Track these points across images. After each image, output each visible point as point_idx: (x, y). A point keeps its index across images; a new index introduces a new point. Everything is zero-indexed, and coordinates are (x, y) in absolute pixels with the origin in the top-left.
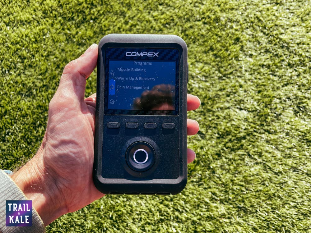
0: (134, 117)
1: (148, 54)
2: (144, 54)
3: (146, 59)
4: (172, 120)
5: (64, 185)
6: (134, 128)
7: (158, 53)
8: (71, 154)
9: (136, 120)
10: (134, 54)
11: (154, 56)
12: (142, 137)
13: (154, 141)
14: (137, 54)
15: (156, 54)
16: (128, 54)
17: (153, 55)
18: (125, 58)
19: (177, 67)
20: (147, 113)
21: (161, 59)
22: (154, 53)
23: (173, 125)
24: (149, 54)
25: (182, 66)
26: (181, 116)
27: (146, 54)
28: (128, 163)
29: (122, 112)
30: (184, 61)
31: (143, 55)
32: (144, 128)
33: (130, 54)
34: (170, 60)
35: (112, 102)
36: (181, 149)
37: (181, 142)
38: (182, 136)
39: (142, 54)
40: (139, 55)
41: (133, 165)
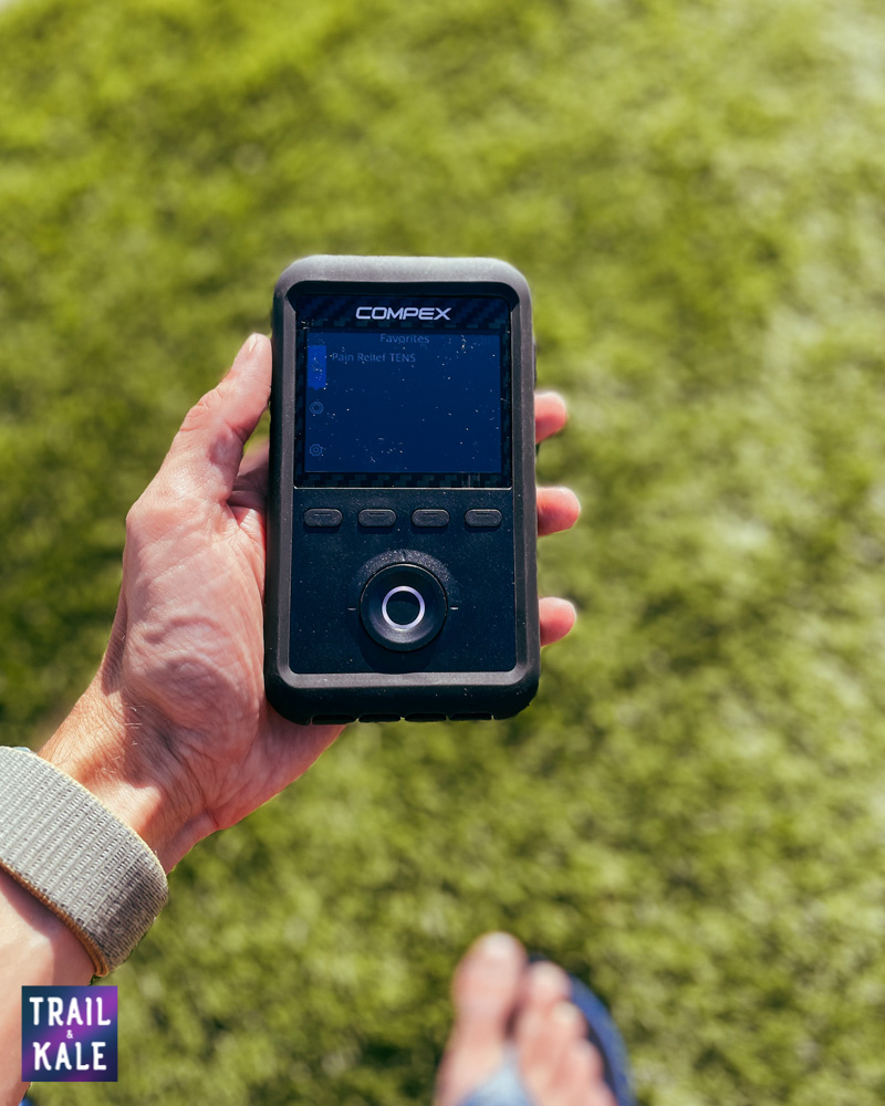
0: (383, 494)
1: (421, 313)
2: (408, 312)
3: (415, 325)
4: (494, 500)
5: (191, 747)
6: (381, 524)
7: (448, 310)
8: (201, 657)
9: (386, 501)
10: (380, 313)
11: (437, 318)
12: (407, 551)
13: (443, 561)
14: (388, 313)
15: (443, 314)
16: (362, 313)
17: (434, 316)
18: (354, 325)
19: (505, 347)
20: (418, 482)
21: (458, 325)
22: (438, 309)
23: (495, 515)
24: (423, 314)
25: (518, 347)
26: (519, 490)
27: (414, 312)
28: (367, 627)
29: (347, 480)
30: (523, 331)
31: (406, 315)
32: (413, 524)
33: (369, 313)
34: (484, 329)
35: (316, 450)
36: (521, 582)
37: (521, 564)
38: (523, 545)
39: (403, 314)
40: (395, 316)
41: (381, 633)
